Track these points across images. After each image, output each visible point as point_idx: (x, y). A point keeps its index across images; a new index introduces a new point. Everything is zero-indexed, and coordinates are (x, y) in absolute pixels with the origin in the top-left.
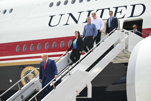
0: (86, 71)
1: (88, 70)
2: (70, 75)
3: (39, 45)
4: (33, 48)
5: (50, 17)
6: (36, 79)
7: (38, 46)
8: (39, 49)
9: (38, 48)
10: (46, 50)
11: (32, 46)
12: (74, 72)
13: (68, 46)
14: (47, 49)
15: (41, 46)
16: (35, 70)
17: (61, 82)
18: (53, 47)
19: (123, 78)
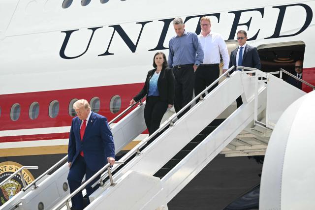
0: (156, 175)
1: (161, 174)
2: (112, 185)
3: (35, 107)
4: (18, 114)
5: (65, 34)
6: (22, 197)
7: (31, 109)
8: (33, 115)
9: (31, 113)
10: (53, 120)
11: (16, 108)
12: (123, 177)
13: (109, 110)
14: (56, 116)
15: (38, 110)
16: (23, 172)
17: (89, 203)
18: (70, 113)
19: (251, 194)
